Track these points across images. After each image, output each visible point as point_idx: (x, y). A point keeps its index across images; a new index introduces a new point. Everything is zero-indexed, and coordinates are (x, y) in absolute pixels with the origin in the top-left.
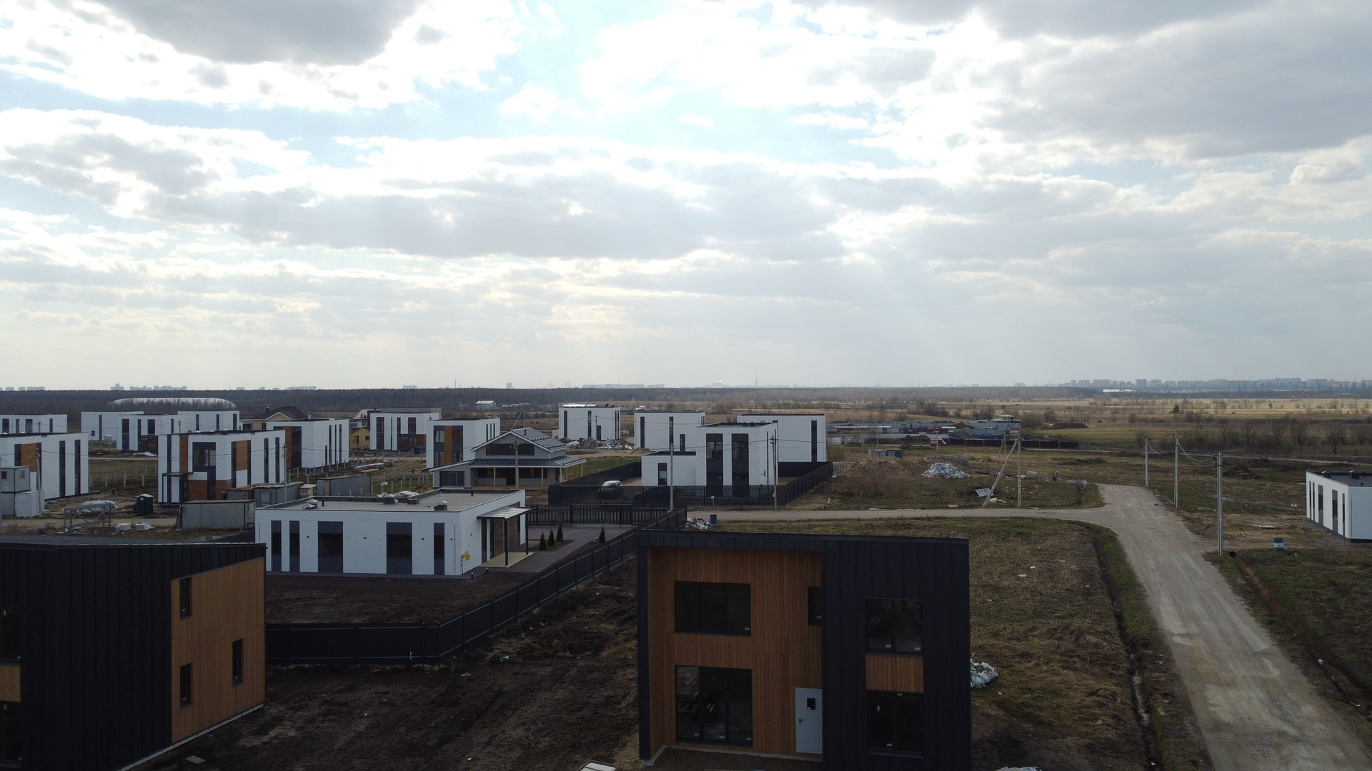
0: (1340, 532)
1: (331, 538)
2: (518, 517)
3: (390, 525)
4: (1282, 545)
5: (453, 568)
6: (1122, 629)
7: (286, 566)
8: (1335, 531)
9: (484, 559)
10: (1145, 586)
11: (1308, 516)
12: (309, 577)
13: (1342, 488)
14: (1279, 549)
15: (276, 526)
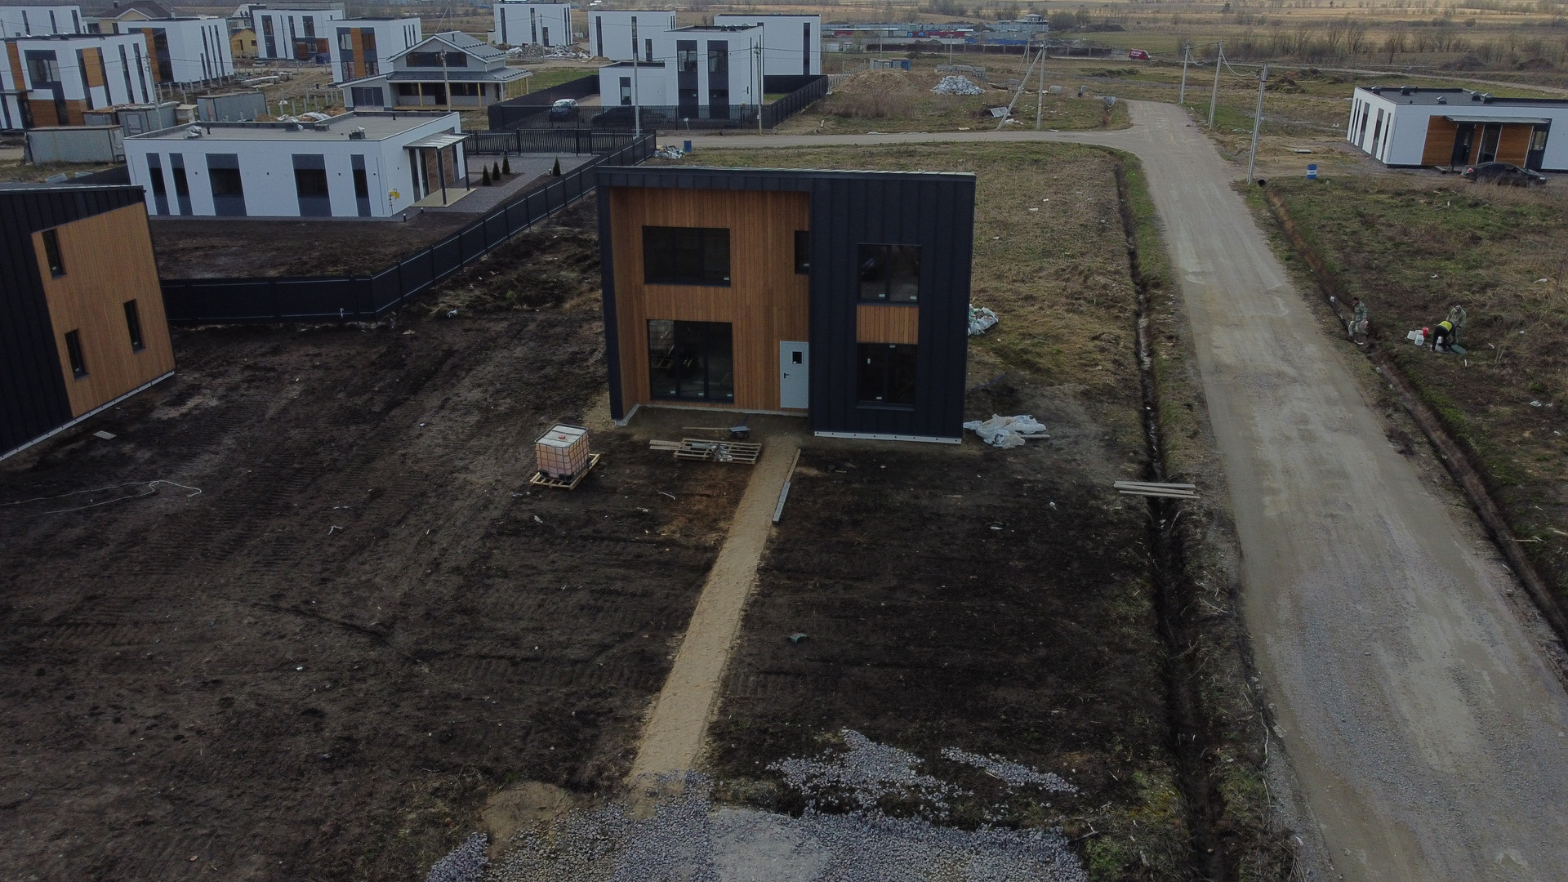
0: (1378, 157)
1: (226, 176)
2: (454, 146)
3: (296, 158)
4: (1315, 172)
5: (380, 209)
6: (1134, 267)
7: (174, 209)
8: (1372, 157)
9: (417, 197)
10: (1165, 219)
11: (1348, 139)
12: (204, 222)
13: (1389, 106)
14: (1312, 177)
15: (153, 159)
